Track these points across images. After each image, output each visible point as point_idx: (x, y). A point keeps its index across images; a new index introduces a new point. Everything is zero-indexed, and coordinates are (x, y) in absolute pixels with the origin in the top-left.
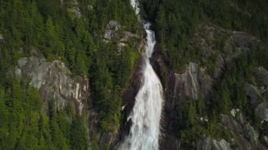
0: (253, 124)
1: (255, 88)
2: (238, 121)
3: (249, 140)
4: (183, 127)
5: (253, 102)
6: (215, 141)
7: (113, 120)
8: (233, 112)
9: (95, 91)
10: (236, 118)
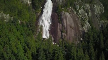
0: (75, 10)
1: (77, 3)
2: (72, 9)
3: (74, 13)
4: (57, 10)
5: (75, 5)
6: (65, 12)
7: (39, 10)
8: (70, 7)
9: (33, 4)
10: (71, 9)
